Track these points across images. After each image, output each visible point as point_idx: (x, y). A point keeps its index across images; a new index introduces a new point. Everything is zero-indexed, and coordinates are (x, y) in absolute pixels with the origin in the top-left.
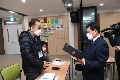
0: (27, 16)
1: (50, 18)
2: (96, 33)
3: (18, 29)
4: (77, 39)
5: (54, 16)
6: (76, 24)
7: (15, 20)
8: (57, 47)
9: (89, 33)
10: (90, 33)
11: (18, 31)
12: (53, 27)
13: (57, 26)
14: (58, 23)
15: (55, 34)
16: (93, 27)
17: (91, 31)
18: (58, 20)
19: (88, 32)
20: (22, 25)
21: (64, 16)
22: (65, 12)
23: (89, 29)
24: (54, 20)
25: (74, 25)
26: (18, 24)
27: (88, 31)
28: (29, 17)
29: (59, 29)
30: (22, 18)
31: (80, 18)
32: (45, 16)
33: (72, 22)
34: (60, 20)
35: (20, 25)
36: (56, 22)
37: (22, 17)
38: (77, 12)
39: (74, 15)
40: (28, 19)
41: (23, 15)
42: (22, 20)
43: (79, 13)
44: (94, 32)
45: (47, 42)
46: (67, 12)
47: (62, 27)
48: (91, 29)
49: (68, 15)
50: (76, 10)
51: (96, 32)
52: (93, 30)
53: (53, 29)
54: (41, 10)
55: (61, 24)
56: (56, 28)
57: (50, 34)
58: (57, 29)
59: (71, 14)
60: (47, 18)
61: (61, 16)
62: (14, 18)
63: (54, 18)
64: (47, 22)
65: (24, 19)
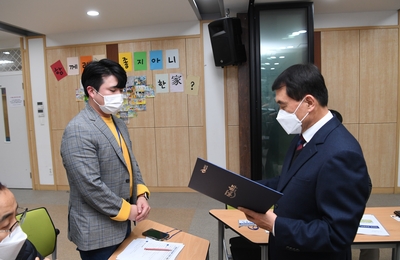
2: (312, 108)
9: (283, 108)
10: (287, 109)
17: (292, 103)
19: (282, 105)
23: (282, 95)
27: (279, 102)
39: (223, 32)
43: (244, 26)
50: (233, 15)
59: (213, 29)
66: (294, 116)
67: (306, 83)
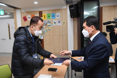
0: (20, 10)
1: (47, 12)
2: (93, 30)
3: (9, 24)
4: (77, 36)
5: (50, 10)
6: (76, 19)
7: (5, 14)
8: (54, 45)
11: (9, 27)
12: (49, 23)
13: (54, 21)
14: (55, 18)
15: (51, 30)
16: (89, 22)
17: (87, 27)
18: (55, 14)
20: (14, 19)
21: (62, 9)
22: (63, 5)
24: (50, 14)
25: (74, 20)
26: (10, 18)
28: (22, 11)
29: (56, 25)
30: (13, 12)
31: (80, 13)
32: (40, 10)
33: (71, 17)
34: (58, 14)
35: (12, 19)
36: (53, 16)
37: (14, 10)
38: (77, 5)
39: (73, 8)
40: (21, 13)
41: (15, 8)
42: (13, 13)
43: (79, 6)
44: (90, 28)
45: (43, 39)
46: (66, 6)
47: (59, 22)
48: (87, 25)
49: (66, 9)
50: (76, 3)
51: (93, 28)
52: (89, 26)
53: (49, 24)
54: (36, 3)
55: (59, 19)
56: (52, 24)
57: (47, 30)
58: (54, 24)
59: (70, 7)
60: (43, 12)
61: (58, 10)
62: (4, 11)
63: (51, 12)
64: (43, 16)
65: (16, 13)
66: (87, 31)
67: (93, 22)
